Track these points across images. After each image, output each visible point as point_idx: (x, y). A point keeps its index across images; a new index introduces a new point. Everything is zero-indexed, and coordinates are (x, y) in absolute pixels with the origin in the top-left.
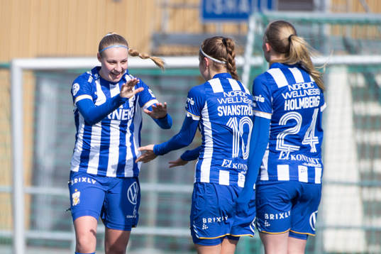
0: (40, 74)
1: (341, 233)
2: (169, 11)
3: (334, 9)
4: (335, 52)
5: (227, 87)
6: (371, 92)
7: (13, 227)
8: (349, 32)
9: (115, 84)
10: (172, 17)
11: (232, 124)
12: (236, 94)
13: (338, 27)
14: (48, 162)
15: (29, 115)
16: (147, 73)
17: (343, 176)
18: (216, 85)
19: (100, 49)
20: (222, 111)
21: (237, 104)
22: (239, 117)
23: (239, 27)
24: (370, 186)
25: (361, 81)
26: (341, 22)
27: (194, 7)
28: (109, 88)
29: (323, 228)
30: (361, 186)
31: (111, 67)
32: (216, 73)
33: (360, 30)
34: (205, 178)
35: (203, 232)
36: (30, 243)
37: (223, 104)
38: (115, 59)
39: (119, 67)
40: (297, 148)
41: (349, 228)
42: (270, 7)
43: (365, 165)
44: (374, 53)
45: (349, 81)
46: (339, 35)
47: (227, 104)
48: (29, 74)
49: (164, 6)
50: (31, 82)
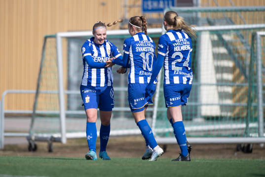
0: (69, 39)
1: (209, 107)
2: (127, 9)
3: (202, 5)
4: (203, 25)
5: (141, 38)
6: (221, 43)
7: (60, 109)
8: (210, 15)
9: (101, 45)
10: (129, 11)
11: (142, 55)
12: (145, 42)
13: (205, 13)
14: (75, 79)
15: (65, 58)
16: (119, 37)
17: (209, 82)
18: (136, 38)
19: (94, 29)
20: (138, 49)
21: (145, 47)
22: (146, 53)
23: (160, 15)
24: (221, 86)
25: (216, 37)
26: (206, 11)
27: (139, 6)
28: (99, 47)
29: (201, 105)
30: (217, 85)
31: (99, 37)
32: (137, 32)
33: (215, 14)
34: (133, 81)
35: (135, 106)
36: (68, 116)
37: (139, 46)
38: (100, 33)
39: (102, 37)
40: (181, 68)
41: (212, 105)
42: (173, 5)
43: (219, 76)
44: (221, 24)
45: (210, 38)
46: (205, 17)
47: (141, 46)
48: (65, 39)
49: (125, 6)
50: (65, 43)
